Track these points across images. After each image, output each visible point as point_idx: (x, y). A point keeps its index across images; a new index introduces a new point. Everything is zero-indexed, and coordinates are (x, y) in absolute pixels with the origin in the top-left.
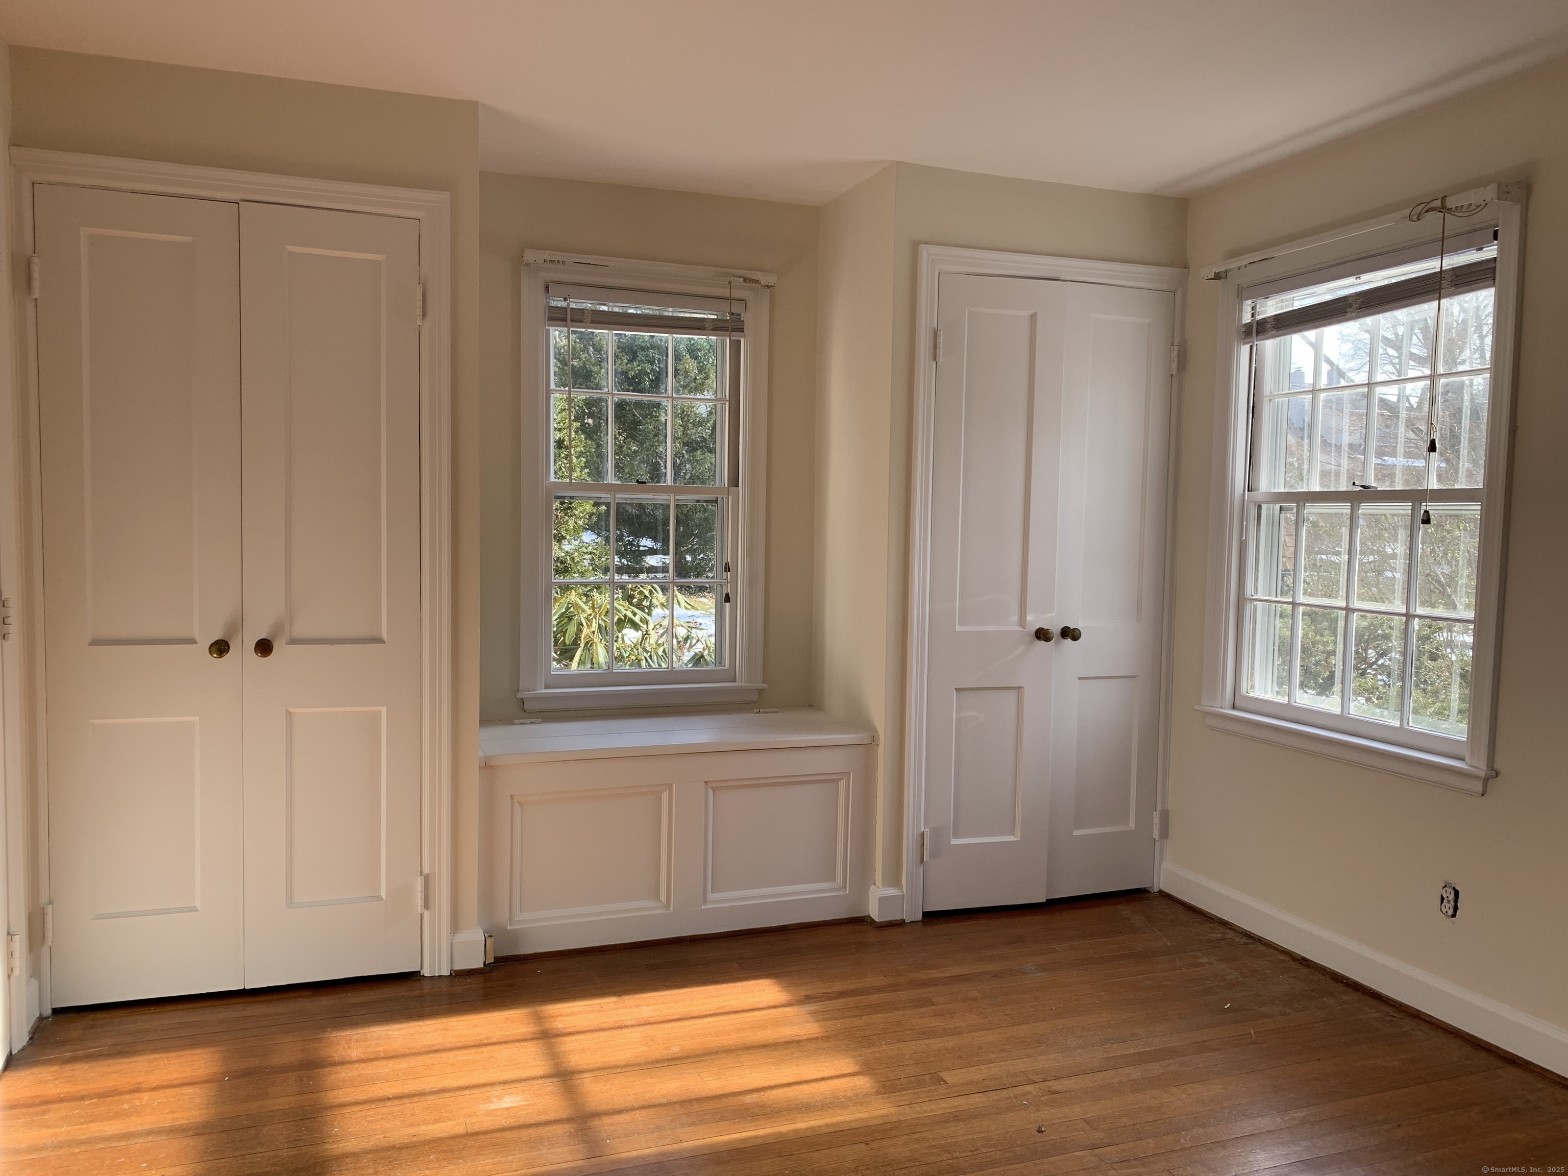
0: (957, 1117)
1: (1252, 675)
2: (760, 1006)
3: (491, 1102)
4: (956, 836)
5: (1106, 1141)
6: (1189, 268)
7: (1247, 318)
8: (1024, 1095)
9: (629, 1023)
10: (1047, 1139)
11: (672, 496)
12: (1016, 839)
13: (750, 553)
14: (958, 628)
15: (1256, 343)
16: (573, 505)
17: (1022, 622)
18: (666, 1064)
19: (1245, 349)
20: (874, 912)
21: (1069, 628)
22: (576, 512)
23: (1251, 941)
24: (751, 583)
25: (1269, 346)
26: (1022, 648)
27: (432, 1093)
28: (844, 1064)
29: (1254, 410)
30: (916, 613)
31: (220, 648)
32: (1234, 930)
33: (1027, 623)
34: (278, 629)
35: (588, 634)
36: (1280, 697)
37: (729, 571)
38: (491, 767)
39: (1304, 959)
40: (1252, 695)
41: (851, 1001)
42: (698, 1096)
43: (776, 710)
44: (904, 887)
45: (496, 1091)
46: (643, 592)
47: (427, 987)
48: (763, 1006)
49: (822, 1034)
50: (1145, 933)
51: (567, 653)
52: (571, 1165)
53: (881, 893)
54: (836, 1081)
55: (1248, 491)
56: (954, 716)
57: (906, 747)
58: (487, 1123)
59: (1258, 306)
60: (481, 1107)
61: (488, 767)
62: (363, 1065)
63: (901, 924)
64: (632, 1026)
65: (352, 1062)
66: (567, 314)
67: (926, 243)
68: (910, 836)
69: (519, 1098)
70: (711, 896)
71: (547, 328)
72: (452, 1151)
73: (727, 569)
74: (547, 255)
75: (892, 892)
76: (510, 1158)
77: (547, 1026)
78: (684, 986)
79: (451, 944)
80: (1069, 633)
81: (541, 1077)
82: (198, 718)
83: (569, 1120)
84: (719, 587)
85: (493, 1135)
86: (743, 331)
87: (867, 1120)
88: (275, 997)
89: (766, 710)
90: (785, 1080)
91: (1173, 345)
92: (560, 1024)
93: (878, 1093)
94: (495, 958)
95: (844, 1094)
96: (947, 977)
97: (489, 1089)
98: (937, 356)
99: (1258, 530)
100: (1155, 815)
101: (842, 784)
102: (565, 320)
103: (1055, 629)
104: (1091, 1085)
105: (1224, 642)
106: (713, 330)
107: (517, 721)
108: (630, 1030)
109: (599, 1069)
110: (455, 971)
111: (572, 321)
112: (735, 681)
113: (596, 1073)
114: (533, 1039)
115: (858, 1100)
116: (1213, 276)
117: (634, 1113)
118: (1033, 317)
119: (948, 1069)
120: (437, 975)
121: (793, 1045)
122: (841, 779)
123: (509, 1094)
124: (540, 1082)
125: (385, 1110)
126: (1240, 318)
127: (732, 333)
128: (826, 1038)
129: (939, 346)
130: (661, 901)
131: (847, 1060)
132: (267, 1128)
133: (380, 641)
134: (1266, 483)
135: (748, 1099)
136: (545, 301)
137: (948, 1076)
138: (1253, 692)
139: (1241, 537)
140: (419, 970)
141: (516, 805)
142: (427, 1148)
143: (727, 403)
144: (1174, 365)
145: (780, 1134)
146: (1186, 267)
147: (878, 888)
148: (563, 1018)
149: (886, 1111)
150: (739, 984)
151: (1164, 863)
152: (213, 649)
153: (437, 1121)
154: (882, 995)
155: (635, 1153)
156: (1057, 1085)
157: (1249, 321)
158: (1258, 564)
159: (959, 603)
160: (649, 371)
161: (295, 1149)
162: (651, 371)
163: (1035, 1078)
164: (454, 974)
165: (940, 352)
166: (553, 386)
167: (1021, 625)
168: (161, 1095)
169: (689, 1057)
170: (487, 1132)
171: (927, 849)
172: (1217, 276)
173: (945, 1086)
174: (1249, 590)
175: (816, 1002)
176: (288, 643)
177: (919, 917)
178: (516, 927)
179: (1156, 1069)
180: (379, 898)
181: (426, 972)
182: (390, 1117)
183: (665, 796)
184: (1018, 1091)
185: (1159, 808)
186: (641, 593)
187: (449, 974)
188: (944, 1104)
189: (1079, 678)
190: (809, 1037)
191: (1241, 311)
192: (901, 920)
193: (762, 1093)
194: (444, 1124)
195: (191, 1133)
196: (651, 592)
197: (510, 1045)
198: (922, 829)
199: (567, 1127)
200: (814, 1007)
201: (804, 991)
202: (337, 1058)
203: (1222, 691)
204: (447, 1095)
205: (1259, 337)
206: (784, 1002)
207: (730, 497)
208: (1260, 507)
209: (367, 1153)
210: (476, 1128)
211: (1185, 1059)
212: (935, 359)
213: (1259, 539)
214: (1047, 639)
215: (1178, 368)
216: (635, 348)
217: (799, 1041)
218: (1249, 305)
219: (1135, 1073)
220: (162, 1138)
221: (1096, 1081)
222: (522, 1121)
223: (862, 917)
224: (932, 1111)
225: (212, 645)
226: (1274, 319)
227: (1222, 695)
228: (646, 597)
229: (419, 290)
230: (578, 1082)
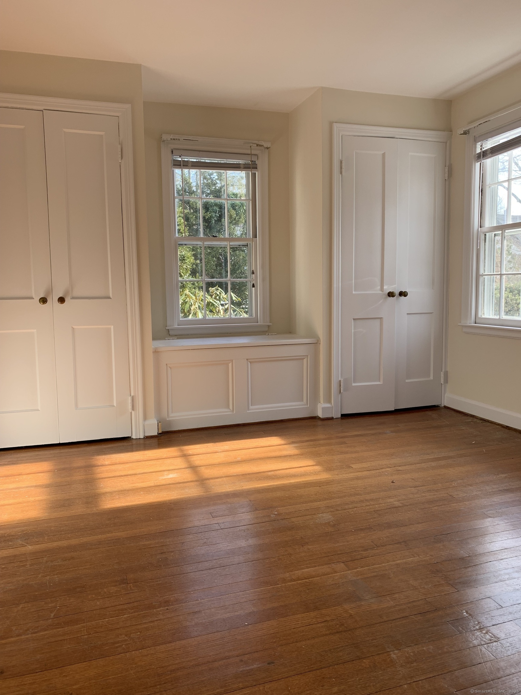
0: (357, 478)
1: (483, 308)
2: (273, 445)
3: (164, 476)
4: (354, 382)
5: (421, 485)
6: (452, 132)
7: (478, 151)
8: (386, 471)
9: (219, 451)
10: (396, 484)
11: (228, 242)
12: (380, 383)
13: (263, 267)
14: (354, 292)
15: (482, 161)
16: (185, 258)
17: (382, 289)
18: (235, 463)
19: (478, 164)
20: (320, 414)
21: (402, 292)
22: (187, 261)
23: (484, 422)
24: (263, 280)
25: (488, 162)
26: (381, 301)
27: (139, 474)
28: (310, 462)
29: (482, 191)
30: (335, 286)
31: (44, 300)
32: (477, 418)
33: (384, 289)
34: (67, 292)
35: (194, 308)
36: (495, 316)
37: (254, 274)
38: (158, 352)
39: (507, 427)
40: (483, 317)
41: (311, 443)
42: (249, 473)
43: (276, 334)
44: (333, 404)
45: (166, 473)
46: (217, 293)
47: (134, 442)
48: (274, 445)
49: (299, 453)
50: (438, 420)
51: (186, 316)
52: (199, 494)
53: (323, 406)
54: (306, 468)
55: (480, 227)
56: (353, 331)
57: (332, 340)
58: (163, 482)
59: (483, 144)
60: (160, 478)
61: (156, 352)
62: (111, 466)
63: (332, 419)
64: (220, 452)
65: (106, 465)
66: (181, 163)
67: (336, 123)
68: (335, 382)
69: (175, 475)
70: (251, 407)
71: (173, 169)
72: (149, 491)
73: (253, 273)
74: (172, 137)
75: (328, 405)
76: (173, 493)
77: (185, 453)
78: (241, 440)
79: (144, 425)
80: (403, 294)
81: (184, 468)
82: (36, 330)
83: (196, 481)
84: (249, 282)
85: (166, 486)
86: (257, 169)
87: (320, 479)
88: (72, 446)
89: (272, 334)
90: (285, 467)
91: (446, 166)
92: (190, 452)
93: (324, 471)
94: (162, 432)
95: (309, 471)
96: (352, 435)
97: (163, 472)
98: (342, 172)
99: (485, 244)
100: (441, 373)
101: (305, 360)
102: (180, 165)
103: (397, 292)
104: (414, 468)
105: (471, 290)
106: (244, 168)
107: (166, 338)
108: (220, 453)
109: (207, 465)
110: (146, 436)
111: (183, 166)
112: (258, 323)
113: (207, 467)
114: (180, 457)
115: (316, 473)
116: (462, 133)
117: (223, 478)
118: (384, 155)
119: (353, 464)
120: (138, 438)
121: (288, 457)
122: (304, 359)
123: (172, 474)
124: (183, 470)
125: (121, 479)
126: (475, 151)
127: (252, 169)
128: (302, 454)
129: (343, 167)
130: (230, 409)
131: (311, 461)
132: (74, 485)
133: (109, 298)
134: (488, 223)
135: (270, 473)
136: (171, 158)
137: (353, 466)
138: (484, 316)
139: (478, 247)
140: (131, 436)
141: (169, 368)
142: (139, 490)
143: (251, 201)
144: (447, 175)
145: (284, 484)
146: (451, 131)
147: (321, 404)
148: (191, 450)
149: (328, 477)
150: (264, 439)
151: (446, 394)
152: (41, 300)
153: (143, 482)
154: (325, 441)
155: (224, 491)
156: (400, 468)
157: (479, 152)
158: (485, 259)
159: (354, 281)
160: (214, 216)
161: (86, 491)
162: (215, 216)
163: (391, 466)
164: (145, 437)
165: (344, 170)
166: (176, 196)
167: (381, 291)
168: (30, 476)
169: (245, 461)
170: (163, 485)
171: (342, 387)
172: (465, 133)
173: (352, 469)
174: (481, 272)
175: (298, 443)
176: (71, 299)
177: (340, 416)
178: (171, 419)
179: (443, 463)
180: (114, 406)
181: (134, 437)
182: (123, 481)
183: (230, 365)
184: (383, 470)
185: (443, 370)
186: (216, 293)
187: (143, 438)
188: (352, 474)
189: (408, 314)
190: (294, 454)
191: (476, 148)
192: (332, 417)
193: (275, 472)
194: (145, 483)
195: (44, 487)
196: (220, 293)
197: (170, 459)
198: (340, 379)
199: (196, 483)
200: (296, 445)
201: (291, 440)
202: (99, 464)
203: (470, 315)
204: (146, 474)
205: (484, 158)
206: (283, 444)
207: (253, 243)
208: (485, 235)
209: (115, 492)
210: (159, 484)
211: (454, 459)
212: (341, 173)
213: (485, 249)
214: (393, 296)
215: (448, 176)
216: (208, 206)
217: (290, 456)
218: (479, 145)
219: (433, 464)
220: (32, 488)
221: (416, 467)
222: (177, 481)
223: (315, 416)
224: (347, 476)
225: (40, 299)
226: (491, 149)
227: (470, 319)
228: (218, 295)
229: (119, 147)
230: (199, 469)
